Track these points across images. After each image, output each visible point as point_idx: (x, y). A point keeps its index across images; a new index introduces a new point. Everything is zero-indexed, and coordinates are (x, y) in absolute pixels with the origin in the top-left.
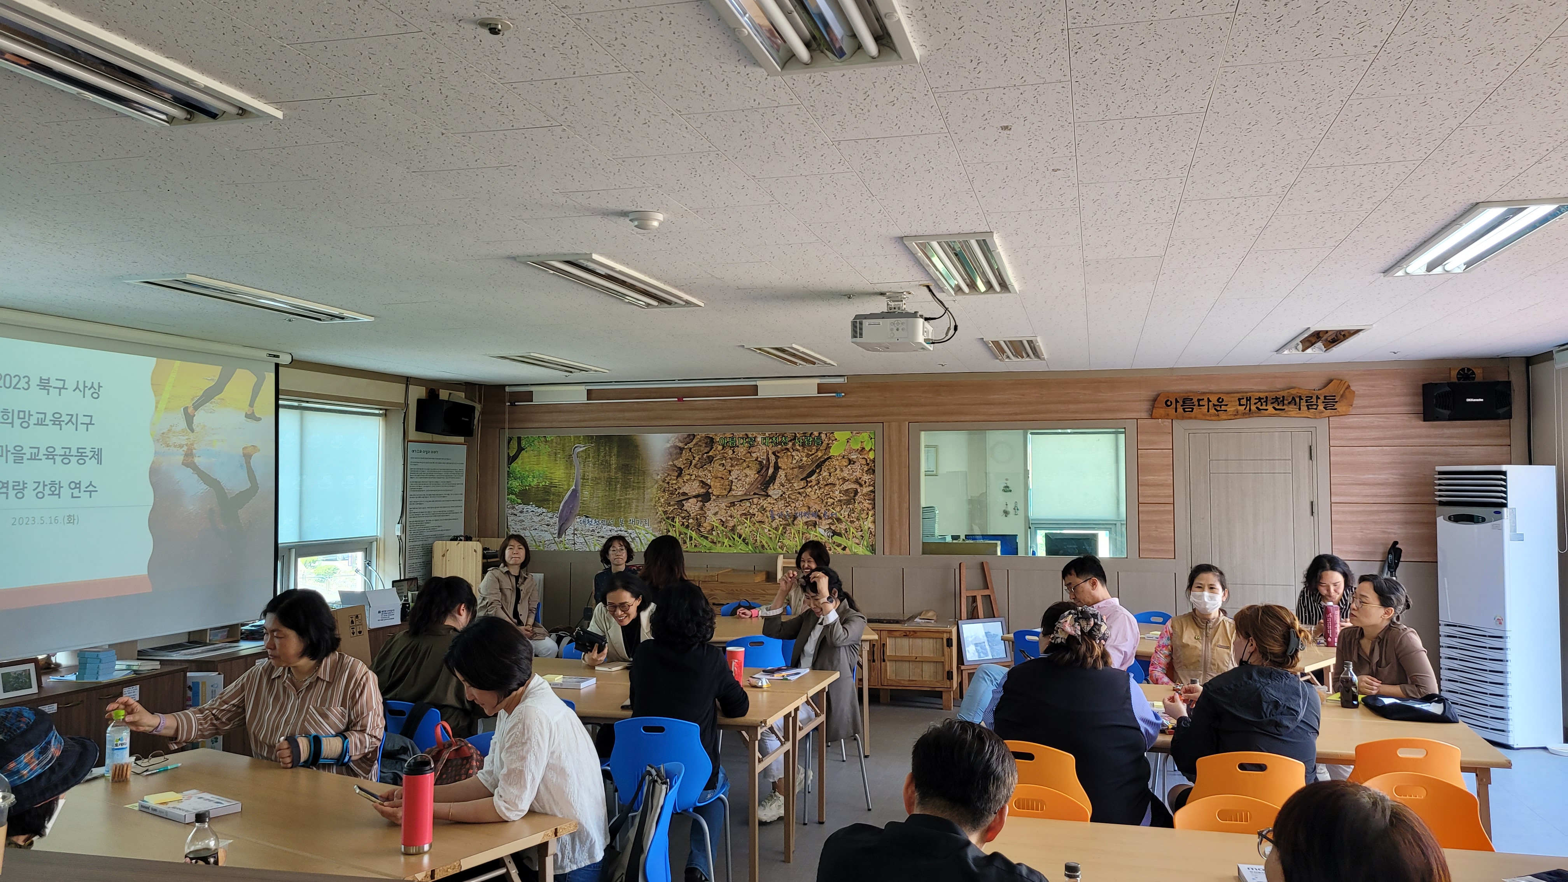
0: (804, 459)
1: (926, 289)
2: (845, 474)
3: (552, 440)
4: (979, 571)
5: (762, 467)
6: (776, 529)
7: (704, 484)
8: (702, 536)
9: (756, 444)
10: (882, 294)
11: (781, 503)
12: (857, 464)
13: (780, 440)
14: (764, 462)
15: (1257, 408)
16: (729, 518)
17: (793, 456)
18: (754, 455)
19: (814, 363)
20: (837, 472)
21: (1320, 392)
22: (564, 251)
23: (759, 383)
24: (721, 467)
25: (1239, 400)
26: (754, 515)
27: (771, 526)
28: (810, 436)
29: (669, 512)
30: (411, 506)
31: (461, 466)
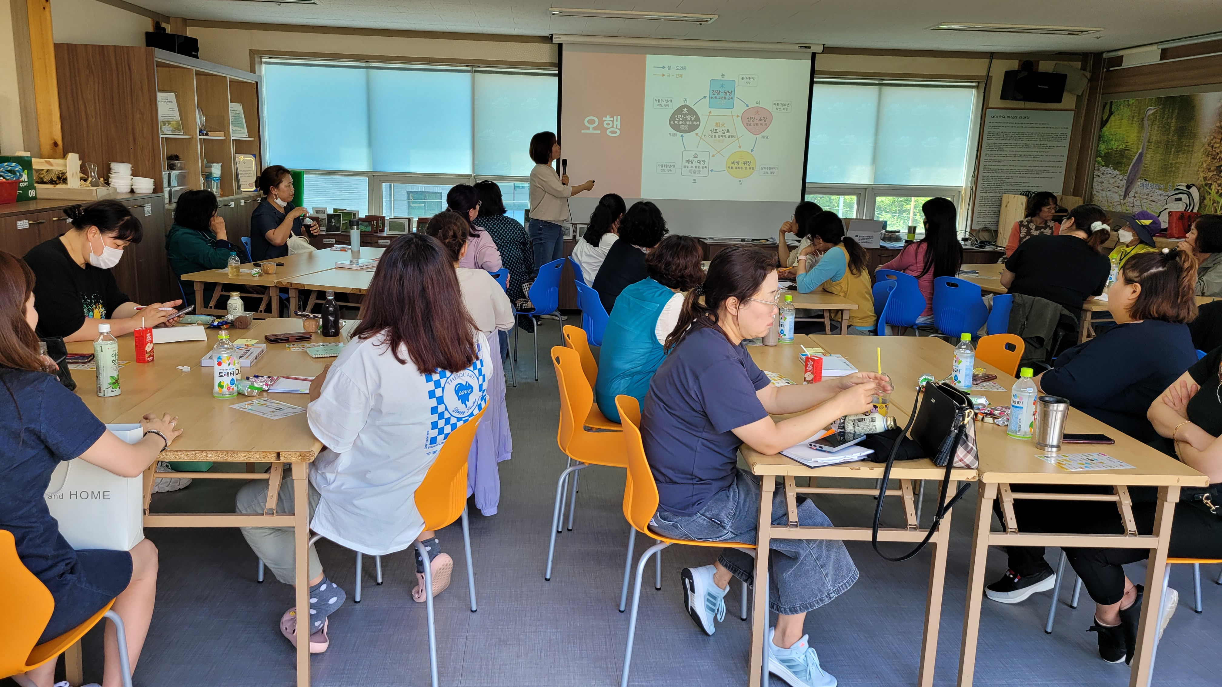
3: (1133, 103)
29: (1208, 178)
30: (986, 163)
31: (1064, 131)
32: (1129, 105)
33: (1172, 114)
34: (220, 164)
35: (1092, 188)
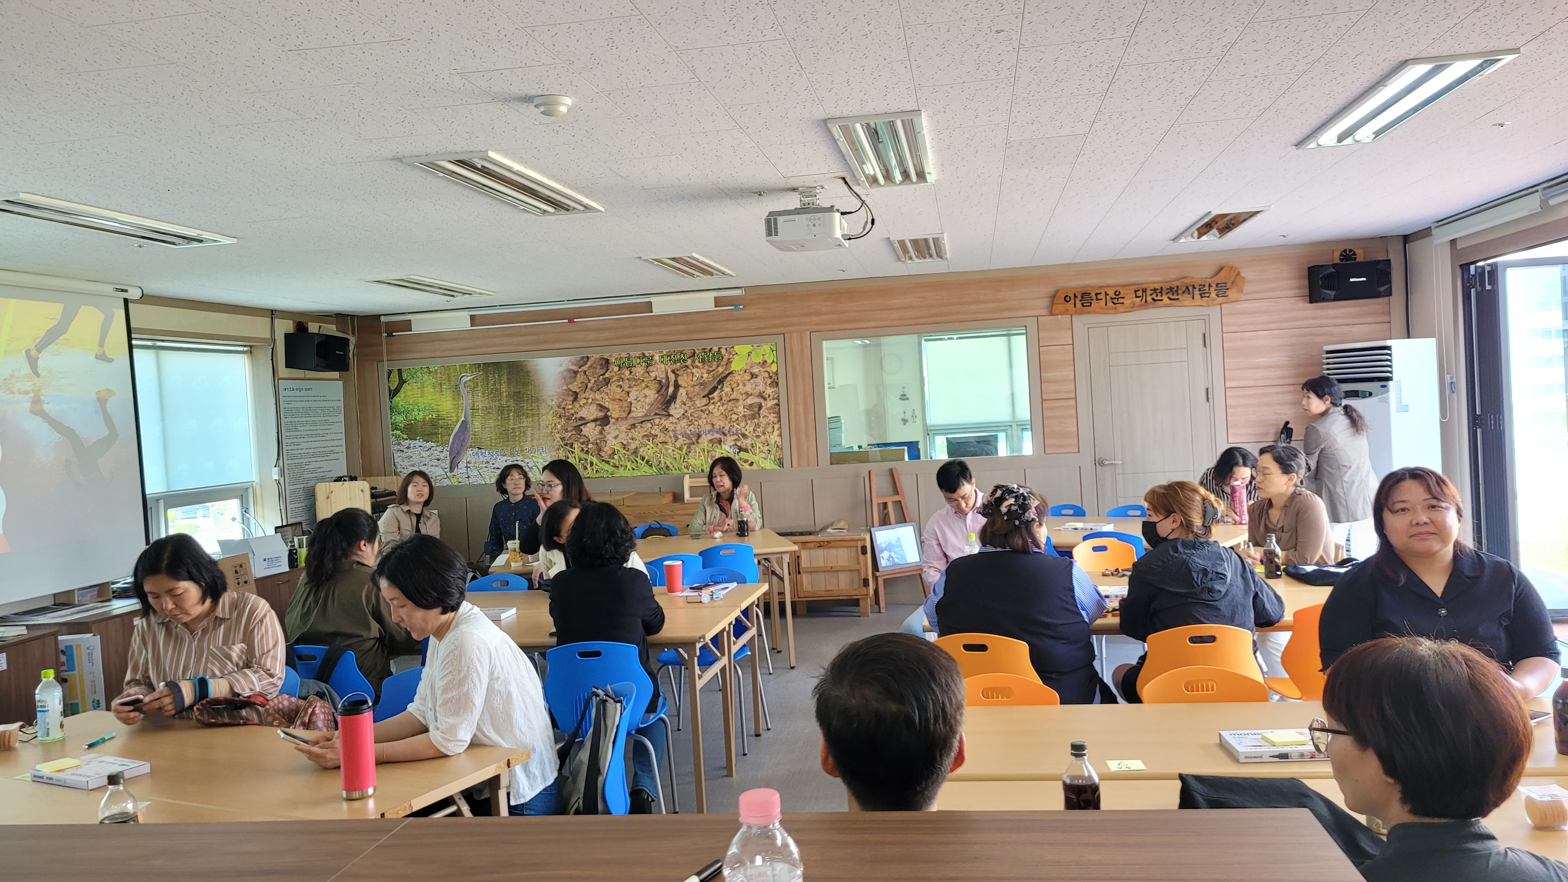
0: (705, 375)
1: (841, 181)
2: (748, 388)
3: (436, 370)
4: (888, 478)
5: (662, 387)
6: (681, 449)
7: (601, 407)
8: (603, 461)
9: (653, 363)
10: (794, 189)
11: (684, 423)
12: (760, 378)
13: (679, 357)
14: (664, 381)
15: (1153, 299)
16: (631, 441)
17: (693, 373)
18: (653, 374)
19: (712, 274)
20: (739, 387)
21: (1212, 280)
22: (457, 148)
23: (653, 299)
24: (619, 390)
25: (1136, 291)
26: (657, 436)
27: (675, 447)
28: (710, 351)
29: (566, 439)
30: (287, 448)
31: (339, 404)
35: (394, 465)
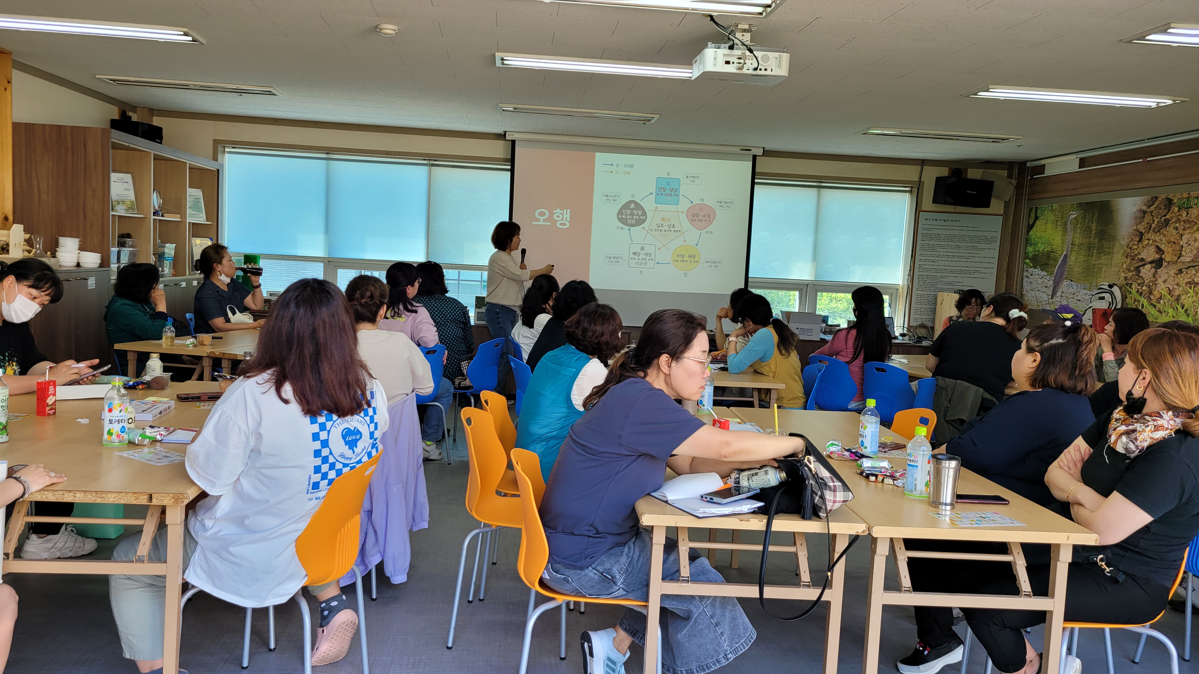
7: (1159, 250)
16: (1176, 287)
24: (1175, 232)
29: (1128, 278)
30: (920, 263)
31: (993, 234)
32: (1052, 210)
33: (1093, 218)
34: (174, 245)
35: (1022, 288)
